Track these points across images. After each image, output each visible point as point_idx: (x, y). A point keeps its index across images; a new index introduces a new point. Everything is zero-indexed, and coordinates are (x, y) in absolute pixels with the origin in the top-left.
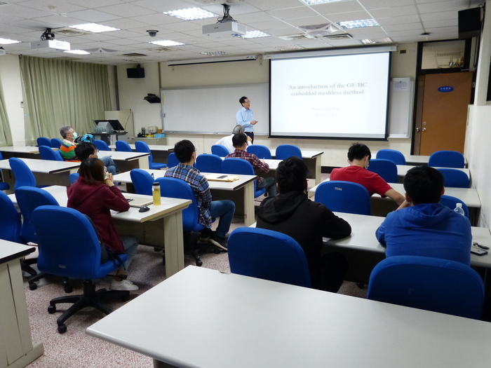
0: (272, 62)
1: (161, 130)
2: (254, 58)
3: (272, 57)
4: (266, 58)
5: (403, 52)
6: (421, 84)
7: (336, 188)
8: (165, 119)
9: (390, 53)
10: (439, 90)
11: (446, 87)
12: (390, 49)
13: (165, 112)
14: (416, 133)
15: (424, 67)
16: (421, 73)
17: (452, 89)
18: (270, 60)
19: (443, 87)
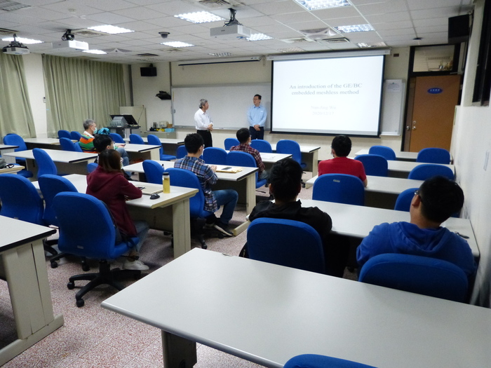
0: (275, 63)
1: (171, 125)
2: (258, 59)
3: (275, 58)
4: (269, 59)
5: (397, 55)
6: (412, 85)
7: (335, 181)
8: (175, 115)
9: (385, 56)
10: (429, 91)
11: (435, 89)
12: (384, 52)
13: (175, 108)
14: (406, 131)
15: (415, 70)
16: (412, 76)
17: (441, 91)
18: (273, 62)
19: (432, 89)
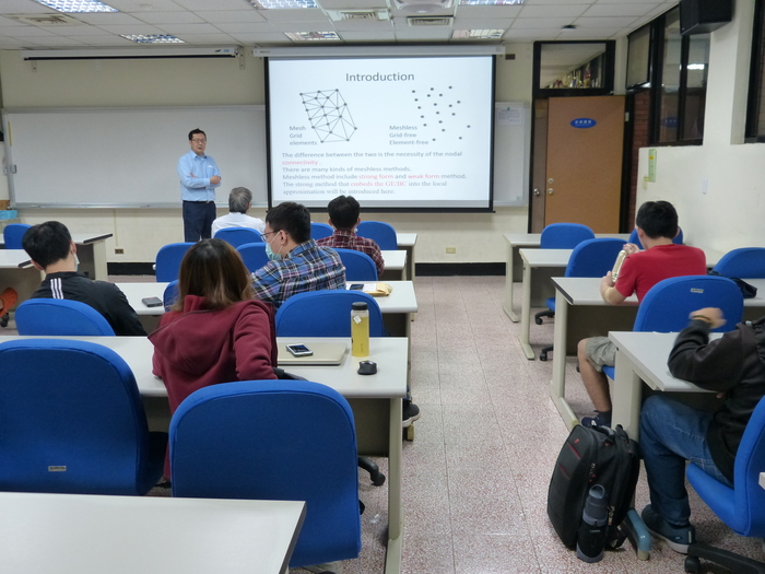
0: (272, 64)
2: (232, 52)
3: (271, 53)
4: (259, 53)
5: (510, 57)
6: (539, 113)
7: (693, 290)
8: (16, 178)
9: (494, 57)
10: (573, 123)
11: (583, 119)
12: (493, 50)
13: (14, 161)
15: (543, 85)
16: (541, 95)
17: (594, 123)
18: (266, 60)
19: (579, 120)
